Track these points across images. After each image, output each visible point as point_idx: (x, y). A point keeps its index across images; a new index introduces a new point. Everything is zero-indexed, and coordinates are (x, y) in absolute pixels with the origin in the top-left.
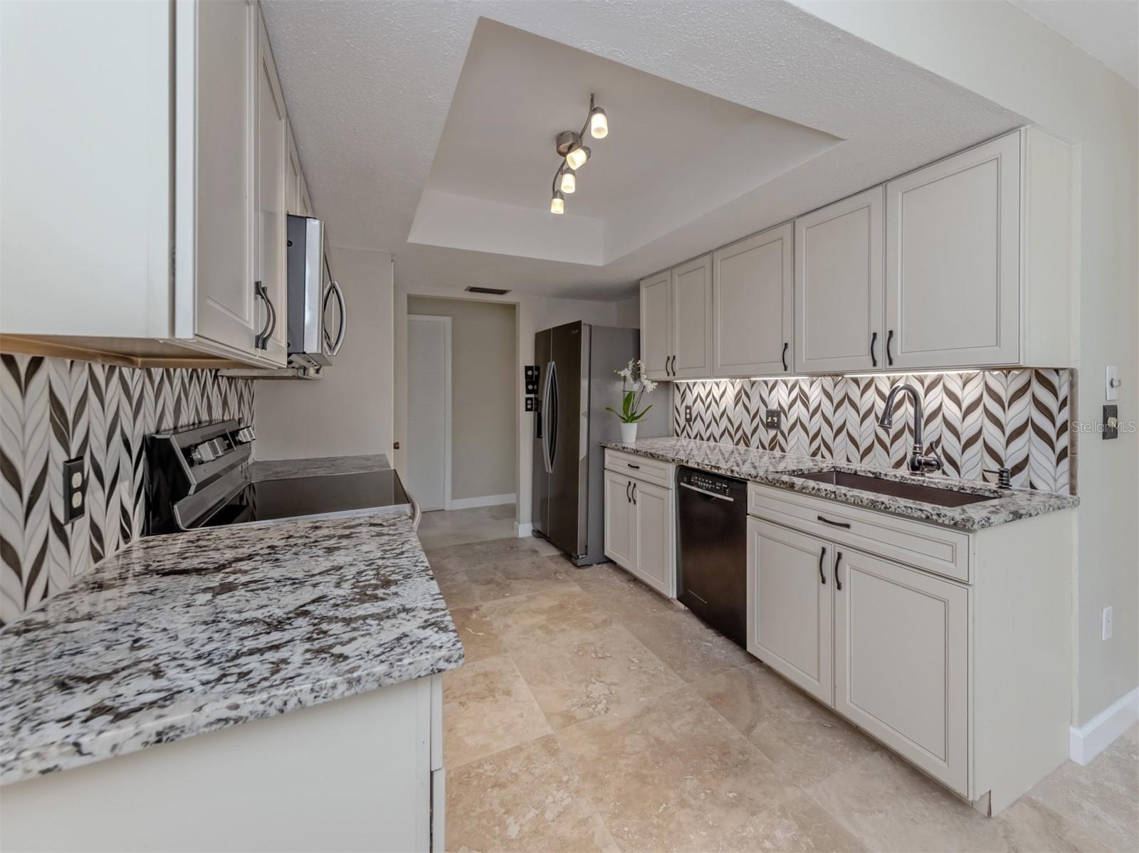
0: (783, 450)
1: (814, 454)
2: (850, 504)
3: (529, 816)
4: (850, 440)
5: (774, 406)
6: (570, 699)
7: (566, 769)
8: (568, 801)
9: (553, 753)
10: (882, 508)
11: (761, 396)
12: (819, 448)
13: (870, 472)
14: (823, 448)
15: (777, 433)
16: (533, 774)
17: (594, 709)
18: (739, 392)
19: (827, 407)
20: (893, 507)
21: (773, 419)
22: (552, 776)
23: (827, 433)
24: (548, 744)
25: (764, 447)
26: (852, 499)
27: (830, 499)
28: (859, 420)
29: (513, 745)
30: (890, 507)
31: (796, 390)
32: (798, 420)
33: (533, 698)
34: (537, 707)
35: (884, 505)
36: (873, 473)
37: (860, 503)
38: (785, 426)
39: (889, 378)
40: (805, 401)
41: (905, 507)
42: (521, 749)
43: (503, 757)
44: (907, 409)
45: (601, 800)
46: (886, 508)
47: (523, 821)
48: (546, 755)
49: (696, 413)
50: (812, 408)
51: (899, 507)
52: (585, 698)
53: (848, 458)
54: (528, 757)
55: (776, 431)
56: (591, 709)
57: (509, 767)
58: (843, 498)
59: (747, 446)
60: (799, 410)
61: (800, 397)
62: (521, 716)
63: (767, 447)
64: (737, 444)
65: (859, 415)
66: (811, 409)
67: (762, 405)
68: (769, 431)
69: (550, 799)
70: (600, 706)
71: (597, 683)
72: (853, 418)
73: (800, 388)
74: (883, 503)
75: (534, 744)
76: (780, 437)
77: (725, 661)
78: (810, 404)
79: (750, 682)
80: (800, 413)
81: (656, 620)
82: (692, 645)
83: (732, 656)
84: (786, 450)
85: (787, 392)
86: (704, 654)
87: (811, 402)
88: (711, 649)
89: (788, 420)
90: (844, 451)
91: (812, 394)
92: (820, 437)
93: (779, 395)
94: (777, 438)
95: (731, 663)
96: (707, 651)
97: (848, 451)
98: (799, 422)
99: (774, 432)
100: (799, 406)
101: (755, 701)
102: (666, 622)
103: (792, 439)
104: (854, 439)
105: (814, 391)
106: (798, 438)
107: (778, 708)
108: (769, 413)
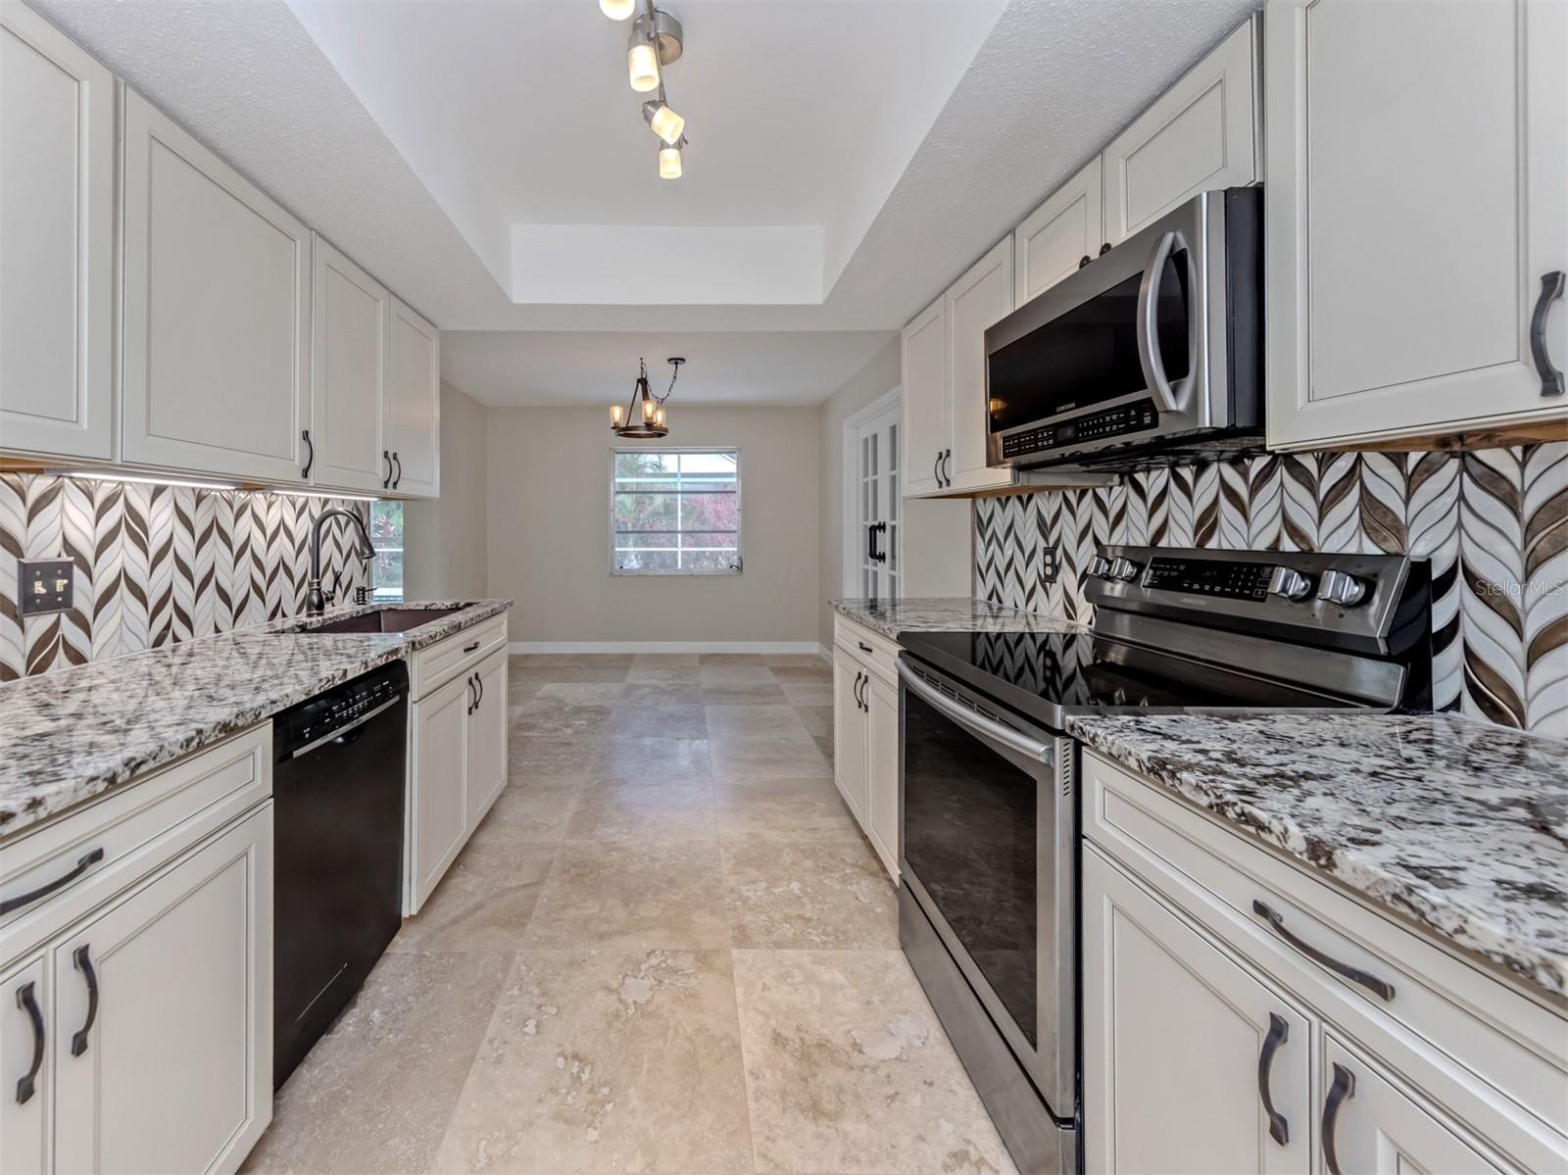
0: (78, 658)
1: (158, 642)
3: (781, 889)
4: (221, 597)
5: (52, 552)
6: (686, 988)
7: (735, 909)
8: (742, 888)
9: (741, 928)
12: (168, 626)
14: (178, 626)
15: (58, 619)
16: (768, 916)
17: (664, 961)
19: (184, 544)
21: (44, 588)
22: (750, 909)
23: (184, 593)
24: (743, 937)
25: (8, 673)
28: (232, 562)
29: (784, 951)
31: (118, 510)
32: (124, 575)
33: (740, 1010)
34: (739, 991)
38: (84, 595)
40: (136, 527)
42: (774, 943)
43: (796, 943)
45: (716, 880)
47: (786, 888)
48: (750, 928)
50: (154, 548)
52: (667, 981)
53: (216, 628)
54: (769, 932)
55: (56, 615)
56: (669, 962)
57: (792, 931)
60: (125, 555)
61: (128, 525)
62: (765, 987)
63: (20, 669)
65: (232, 552)
66: (153, 551)
68: (28, 621)
69: (759, 894)
70: (654, 961)
71: (630, 1001)
72: (223, 558)
73: (127, 504)
75: (759, 943)
76: (69, 630)
77: (414, 971)
78: (150, 539)
79: (443, 928)
80: (127, 559)
81: (338, 1150)
82: (401, 1024)
83: (393, 975)
84: (87, 653)
85: (92, 514)
86: (416, 996)
87: (151, 534)
88: (392, 1002)
89: (94, 581)
90: (211, 618)
91: (154, 520)
92: (170, 604)
93: (66, 521)
94: (59, 633)
95: (412, 964)
96: (405, 999)
97: (217, 615)
98: (123, 582)
99: (50, 619)
100: (123, 545)
101: (479, 907)
102: (332, 1131)
103: (106, 626)
104: (225, 593)
105: (160, 513)
106: (122, 618)
107: (473, 893)
108: (28, 573)
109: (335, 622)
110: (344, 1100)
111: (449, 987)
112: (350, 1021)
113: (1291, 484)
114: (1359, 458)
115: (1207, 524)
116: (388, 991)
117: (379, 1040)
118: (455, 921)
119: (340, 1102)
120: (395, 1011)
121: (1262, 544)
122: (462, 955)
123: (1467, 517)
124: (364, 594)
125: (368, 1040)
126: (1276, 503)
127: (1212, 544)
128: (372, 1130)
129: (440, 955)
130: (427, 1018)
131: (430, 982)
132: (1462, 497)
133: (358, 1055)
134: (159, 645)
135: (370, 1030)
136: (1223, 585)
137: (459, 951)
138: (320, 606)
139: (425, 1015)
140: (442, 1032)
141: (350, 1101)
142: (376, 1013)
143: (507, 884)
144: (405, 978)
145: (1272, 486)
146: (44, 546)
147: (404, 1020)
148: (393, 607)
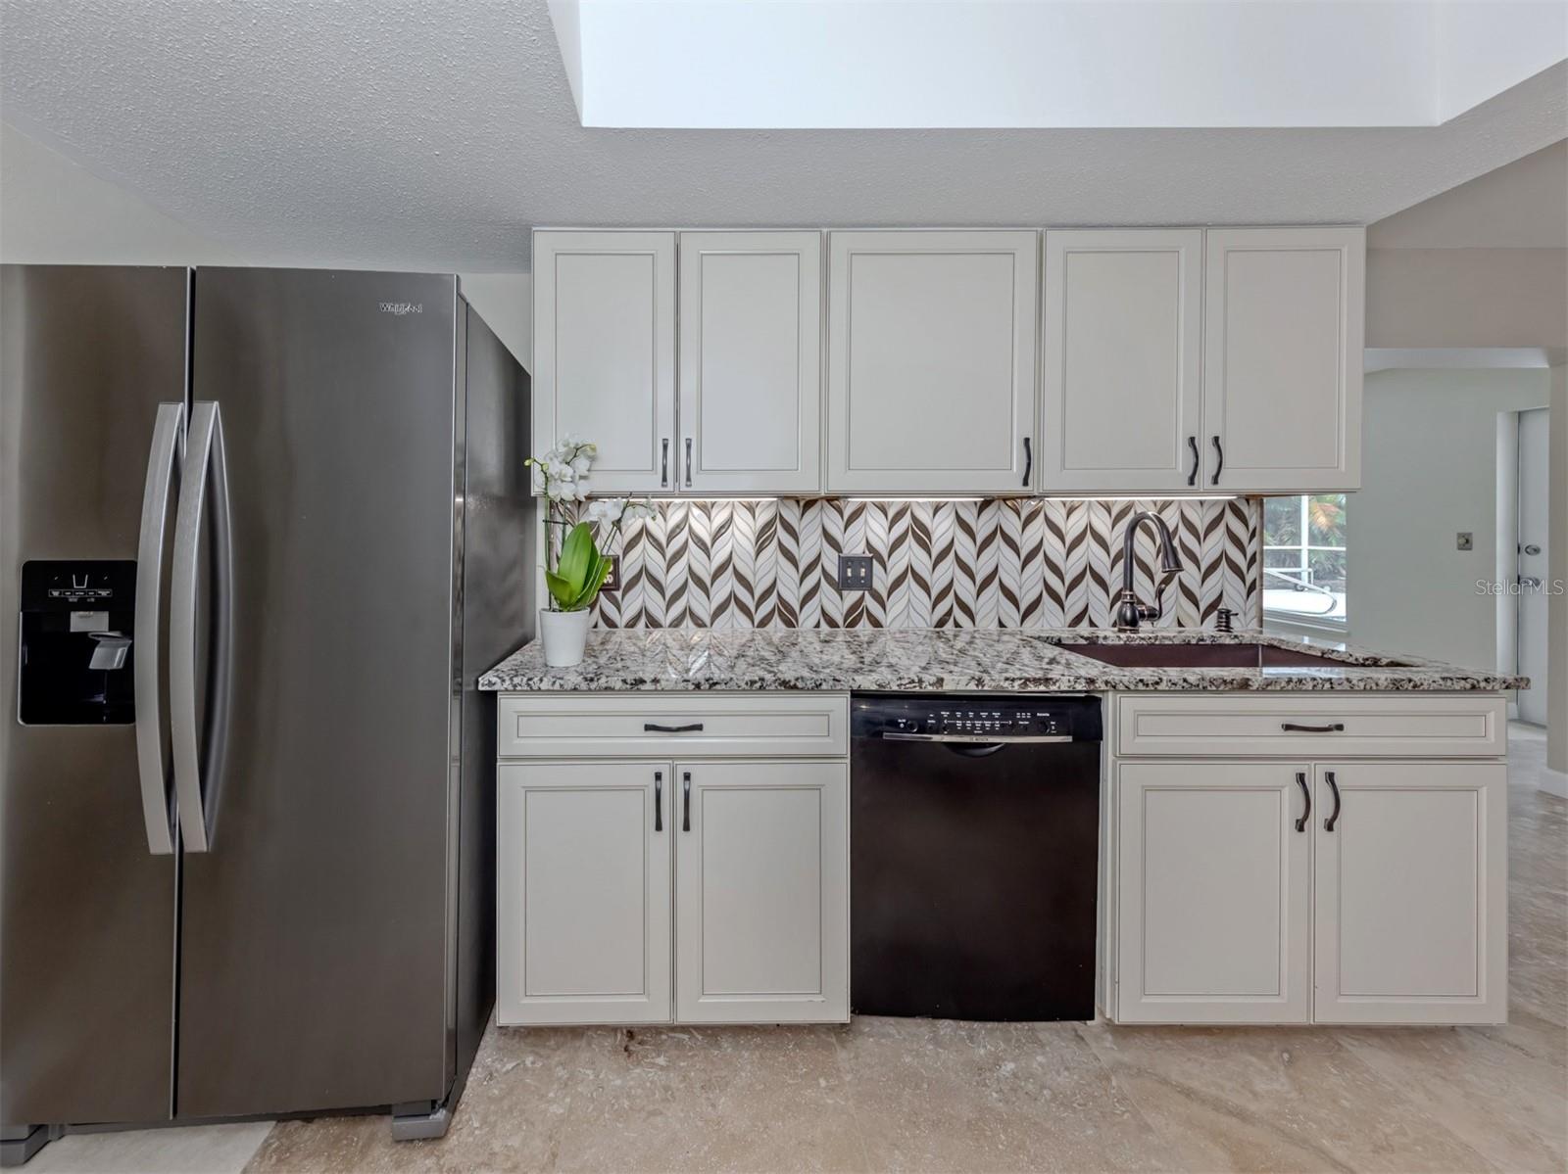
0: (876, 623)
1: (941, 623)
2: (1360, 691)
4: (1006, 596)
5: (859, 550)
10: (1410, 688)
11: (824, 530)
12: (949, 613)
13: (1082, 637)
14: (957, 612)
15: (863, 595)
18: (769, 524)
19: (965, 547)
20: (1425, 683)
21: (855, 573)
23: (965, 588)
25: (832, 623)
26: (1362, 685)
27: (1322, 691)
28: (1019, 565)
30: (1422, 684)
31: (906, 522)
32: (910, 570)
35: (1412, 684)
36: (1086, 639)
37: (1374, 688)
38: (881, 581)
39: (1064, 504)
40: (921, 535)
41: (1443, 679)
44: (1089, 545)
46: (1415, 686)
49: (635, 571)
50: (936, 549)
51: (1434, 682)
53: (1000, 622)
55: (861, 592)
58: (1346, 686)
59: (789, 624)
60: (911, 554)
61: (914, 532)
63: (840, 622)
64: (763, 623)
65: (1019, 557)
66: (936, 552)
67: (827, 547)
68: (845, 593)
72: (1009, 561)
73: (913, 517)
74: (1410, 681)
76: (869, 602)
77: (1082, 1078)
78: (933, 543)
79: (1165, 1082)
80: (913, 559)
81: (876, 1107)
82: (1014, 1099)
83: (1062, 1057)
84: (883, 623)
85: (886, 525)
86: (1054, 1098)
87: (934, 539)
88: (1032, 1075)
89: (888, 571)
90: (994, 613)
91: (937, 528)
92: (951, 594)
93: (868, 529)
94: (864, 604)
95: (1088, 1071)
96: (1043, 1087)
97: (1001, 611)
98: (910, 574)
99: (857, 594)
100: (910, 547)
101: (1242, 1115)
102: (889, 1091)
103: (897, 603)
104: (1011, 592)
105: (941, 522)
106: (909, 600)
107: (1255, 1094)
108: (845, 562)
109: (1153, 644)
110: (918, 1086)
111: (1090, 1132)
112: (989, 1047)
116: (1040, 1064)
117: (985, 1085)
118: (1188, 1093)
119: (913, 1084)
120: (1023, 1084)
122: (1147, 1128)
124: (1228, 618)
125: (980, 1075)
128: (901, 1128)
129: (1125, 1099)
130: (1035, 1124)
131: (1079, 1105)
133: (961, 1074)
134: (942, 627)
135: (990, 1070)
137: (1150, 1121)
138: (1133, 623)
139: (1038, 1120)
140: (1029, 1151)
141: (918, 1091)
142: (1011, 1066)
143: (1326, 1143)
144: (1066, 1073)
146: (855, 547)
147: (1018, 1099)
148: (1275, 643)
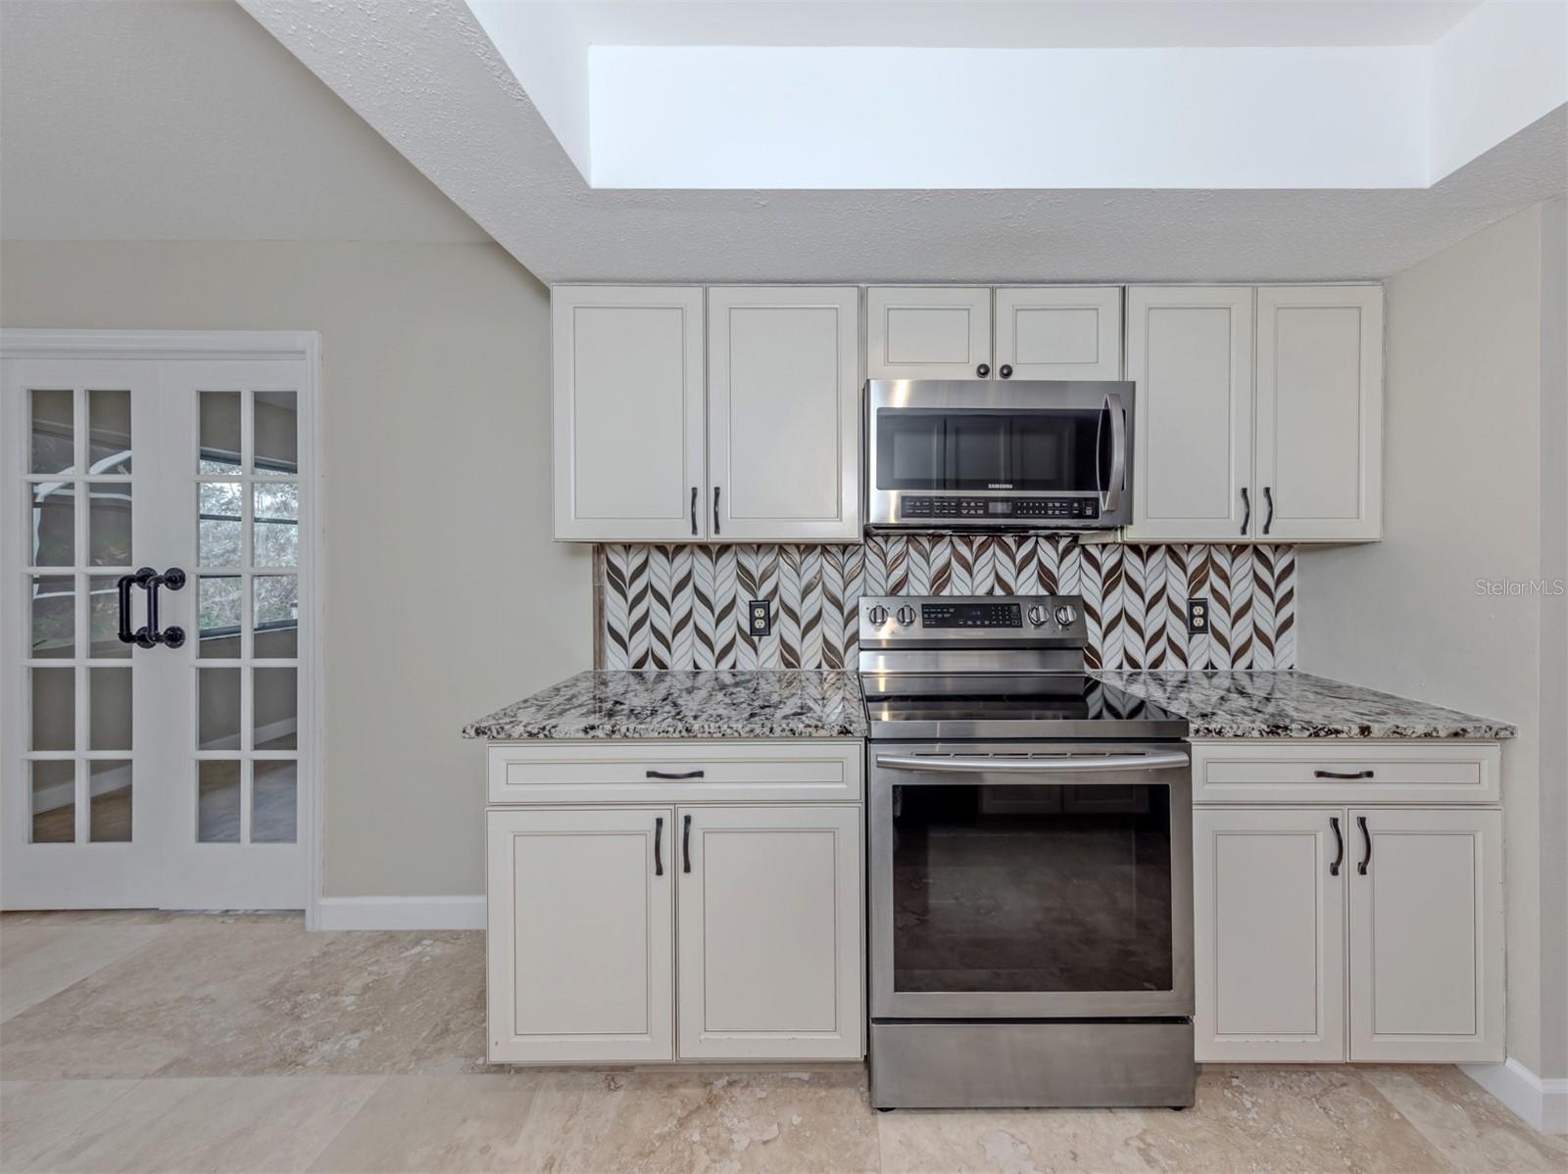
113: (999, 552)
114: (1037, 542)
115: (942, 577)
121: (982, 591)
123: (1083, 575)
126: (990, 565)
127: (946, 592)
132: (1080, 566)
136: (991, 620)
145: (990, 552)
